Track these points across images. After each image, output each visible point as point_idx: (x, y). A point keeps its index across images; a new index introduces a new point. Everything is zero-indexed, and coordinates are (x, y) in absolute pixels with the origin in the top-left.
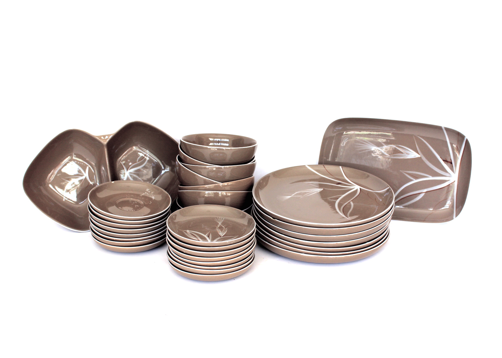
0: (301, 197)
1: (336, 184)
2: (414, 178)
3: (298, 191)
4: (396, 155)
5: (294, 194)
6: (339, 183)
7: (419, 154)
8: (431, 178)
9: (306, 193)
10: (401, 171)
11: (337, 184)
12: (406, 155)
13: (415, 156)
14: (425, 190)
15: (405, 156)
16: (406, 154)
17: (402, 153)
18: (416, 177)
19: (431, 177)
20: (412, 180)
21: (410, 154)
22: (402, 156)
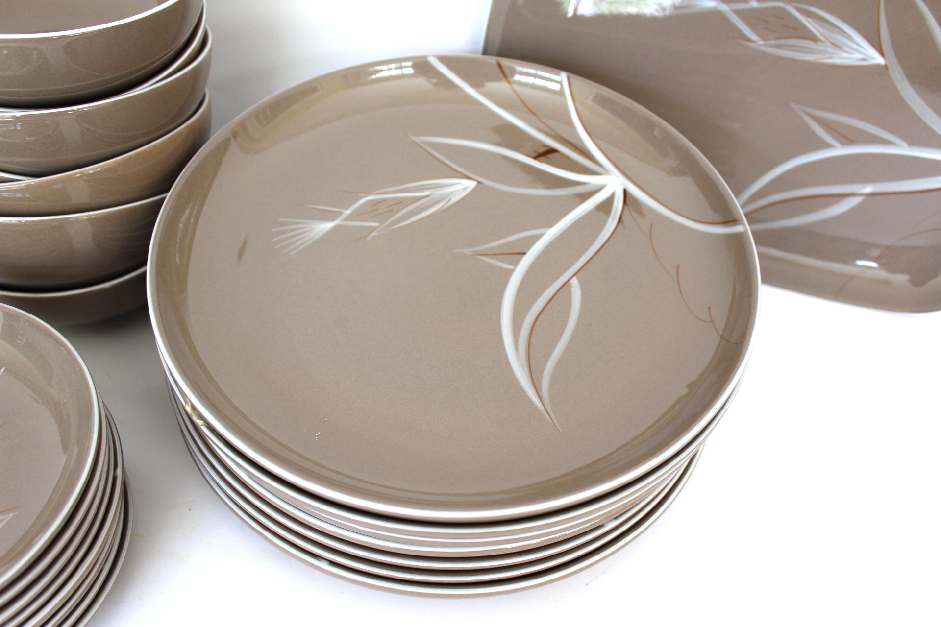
0: (374, 229)
1: (535, 158)
2: (837, 139)
3: (369, 193)
4: (791, 46)
5: (348, 212)
6: (546, 153)
7: (882, 55)
8: (903, 150)
9: (400, 203)
10: (793, 105)
11: (538, 157)
12: (830, 50)
13: (863, 60)
14: (868, 189)
15: (826, 52)
16: (828, 44)
17: (815, 39)
18: (847, 137)
19: (904, 144)
20: (826, 146)
21: (845, 49)
22: (812, 51)
